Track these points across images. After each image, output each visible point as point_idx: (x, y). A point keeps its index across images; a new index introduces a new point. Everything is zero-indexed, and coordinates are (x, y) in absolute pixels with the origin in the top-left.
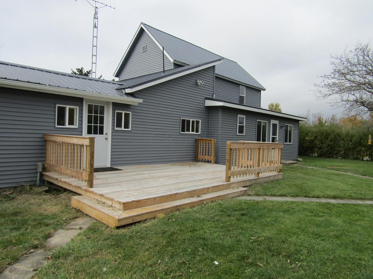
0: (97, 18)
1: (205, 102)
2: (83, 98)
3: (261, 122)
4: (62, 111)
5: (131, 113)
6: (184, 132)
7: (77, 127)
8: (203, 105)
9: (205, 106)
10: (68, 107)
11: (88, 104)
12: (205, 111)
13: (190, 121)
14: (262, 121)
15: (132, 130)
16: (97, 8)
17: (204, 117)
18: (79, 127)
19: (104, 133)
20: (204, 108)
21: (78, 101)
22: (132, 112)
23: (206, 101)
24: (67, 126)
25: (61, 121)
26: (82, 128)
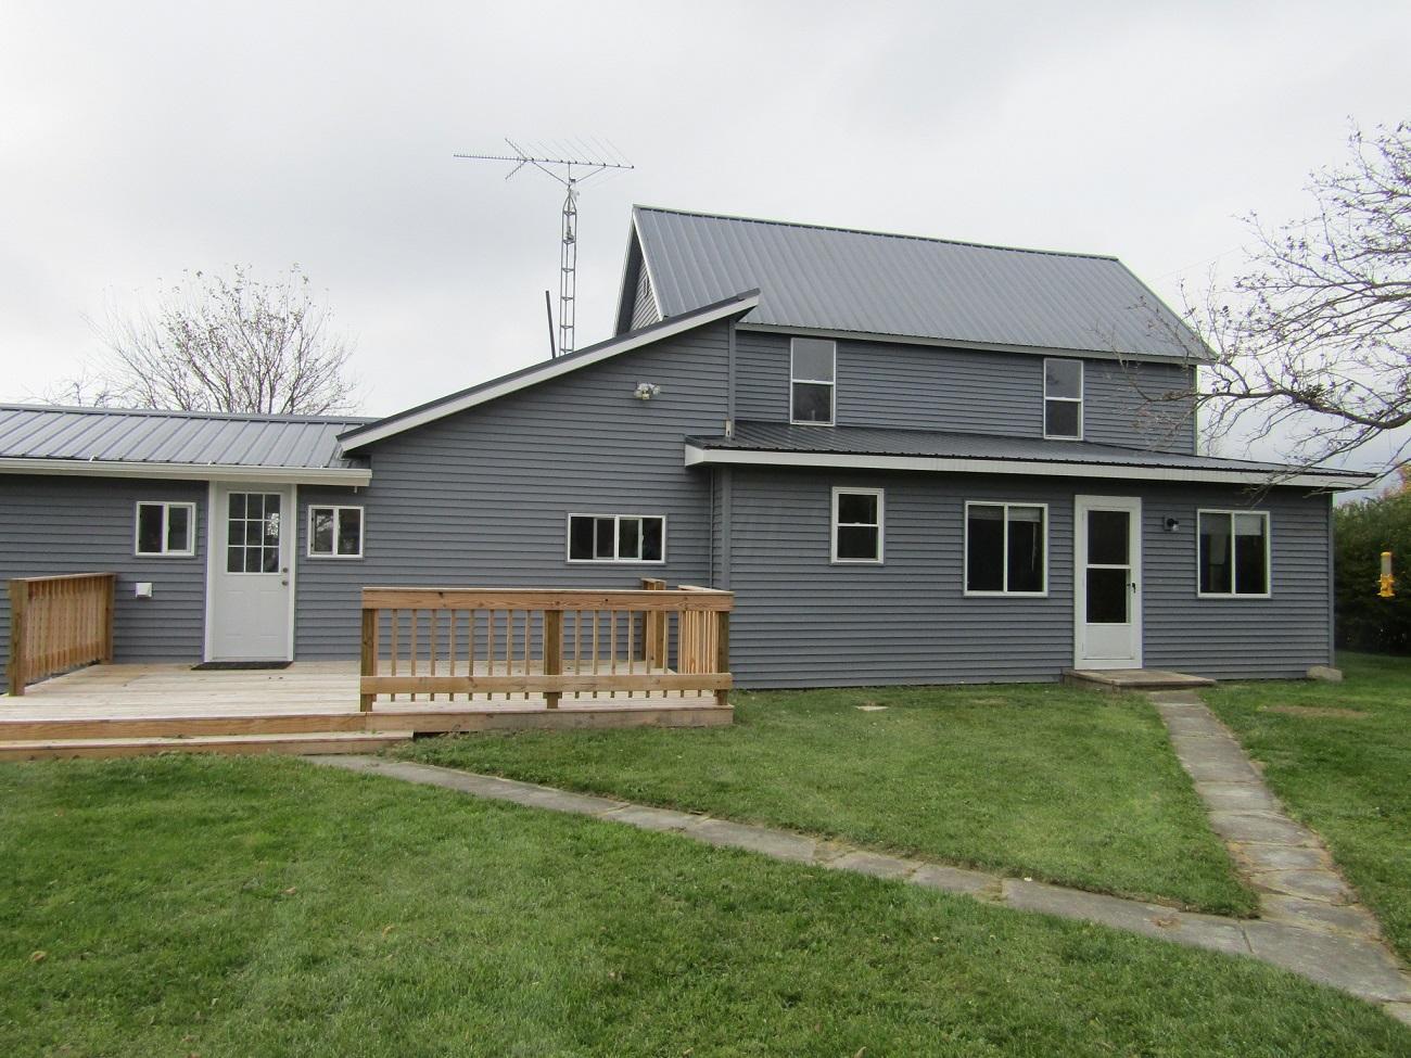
0: (573, 213)
1: (684, 451)
2: (208, 482)
3: (1002, 508)
4: (151, 518)
5: (362, 508)
6: (591, 558)
7: (192, 554)
8: (679, 463)
9: (686, 465)
10: (166, 506)
11: (231, 495)
12: (690, 483)
13: (612, 522)
14: (1006, 505)
15: (365, 557)
16: (573, 181)
17: (687, 503)
18: (197, 555)
19: (280, 569)
20: (684, 472)
21: (196, 488)
22: (367, 507)
23: (688, 448)
24: (165, 552)
25: (150, 541)
26: (204, 556)
